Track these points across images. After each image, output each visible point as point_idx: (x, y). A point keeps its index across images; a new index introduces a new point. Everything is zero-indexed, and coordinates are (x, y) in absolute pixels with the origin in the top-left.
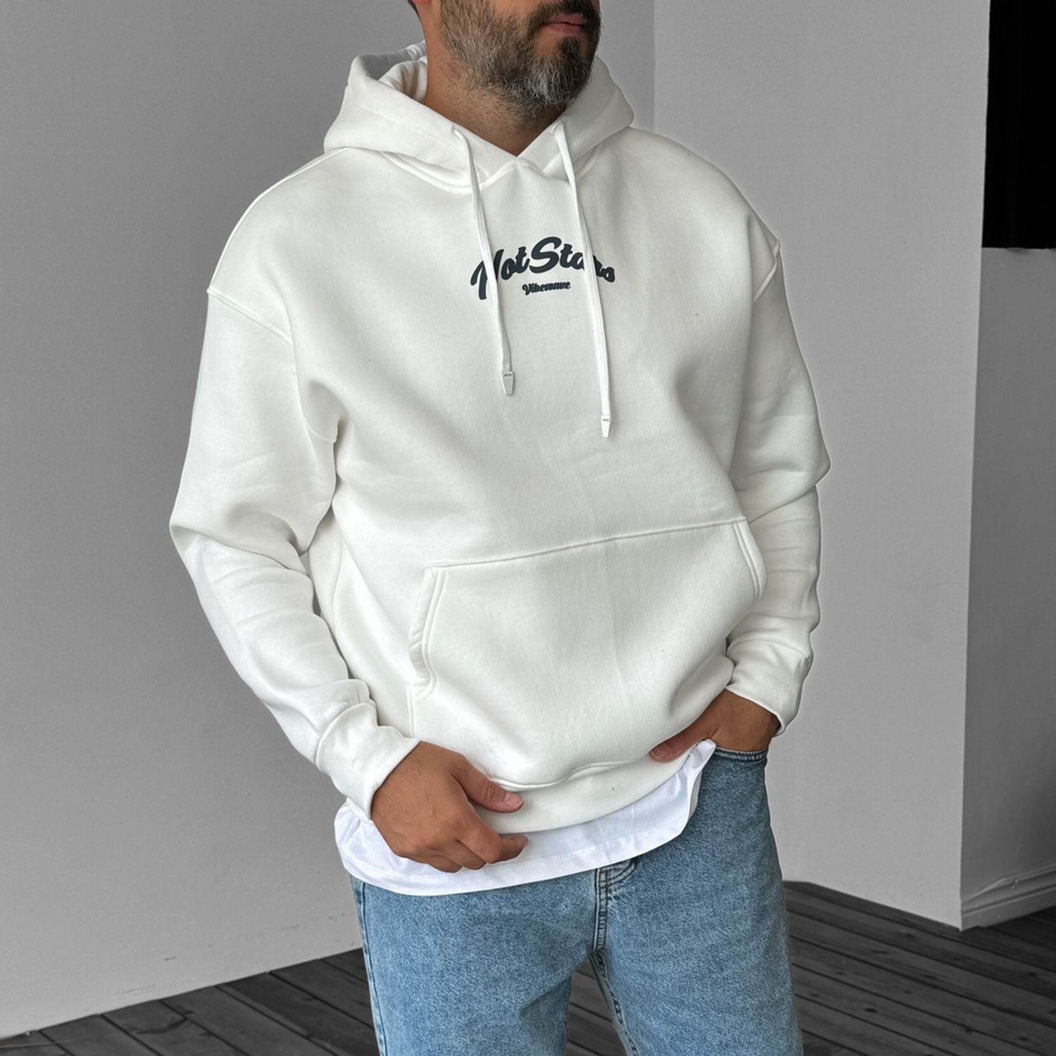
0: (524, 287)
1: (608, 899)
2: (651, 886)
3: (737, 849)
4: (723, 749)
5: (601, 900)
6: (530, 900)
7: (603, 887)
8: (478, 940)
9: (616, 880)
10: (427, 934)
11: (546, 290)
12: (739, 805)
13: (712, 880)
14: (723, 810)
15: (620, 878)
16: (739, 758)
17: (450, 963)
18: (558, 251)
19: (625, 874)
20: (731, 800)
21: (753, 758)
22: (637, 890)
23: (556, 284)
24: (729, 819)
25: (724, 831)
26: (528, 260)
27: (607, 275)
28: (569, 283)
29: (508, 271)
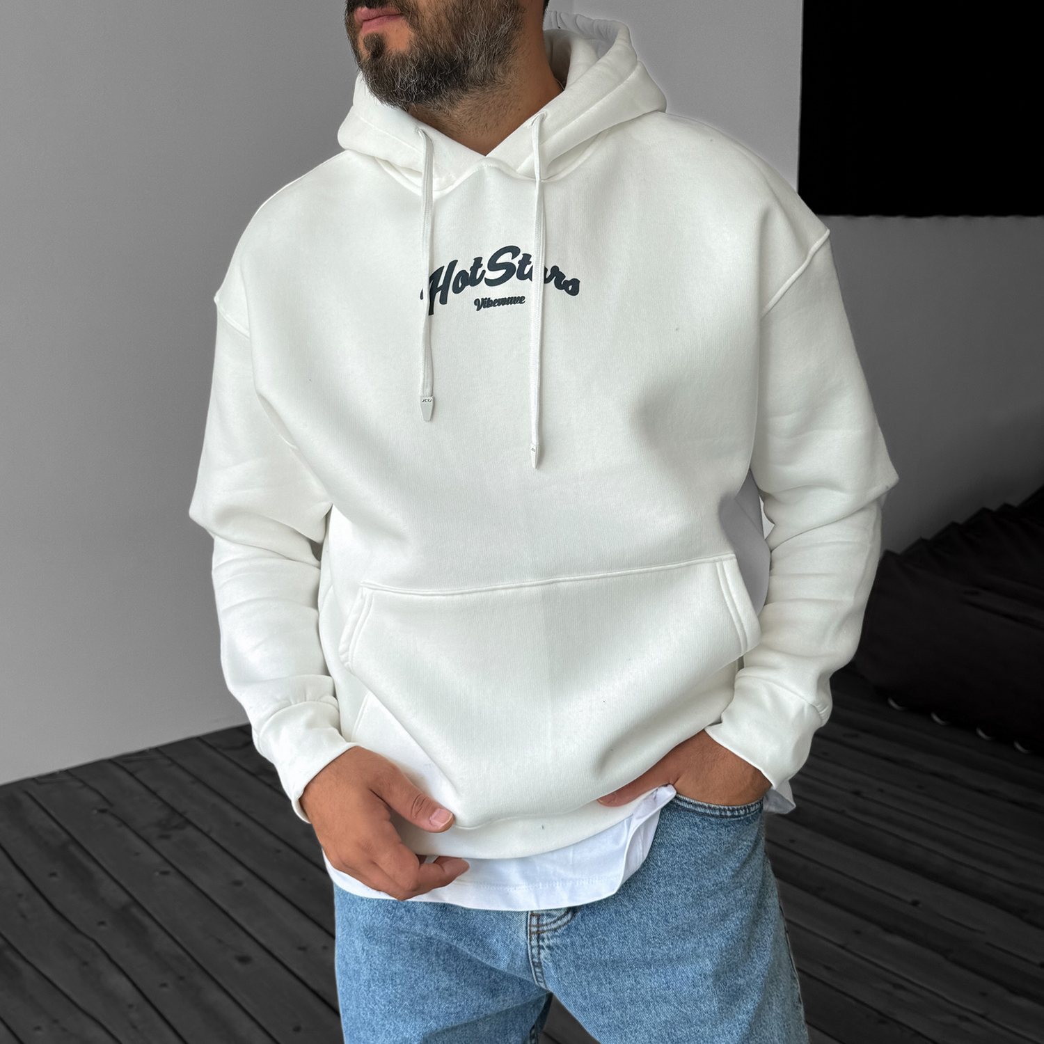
0: (477, 302)
1: (540, 947)
2: (590, 943)
4: (687, 799)
5: (532, 948)
7: (534, 933)
9: (549, 927)
11: (499, 305)
12: (705, 866)
14: (681, 869)
15: (554, 926)
16: (708, 811)
18: (516, 262)
19: (559, 923)
20: (693, 859)
21: (729, 814)
22: (573, 944)
23: (509, 298)
24: (689, 881)
25: (679, 894)
26: (484, 272)
27: (570, 288)
28: (523, 298)
29: (460, 284)
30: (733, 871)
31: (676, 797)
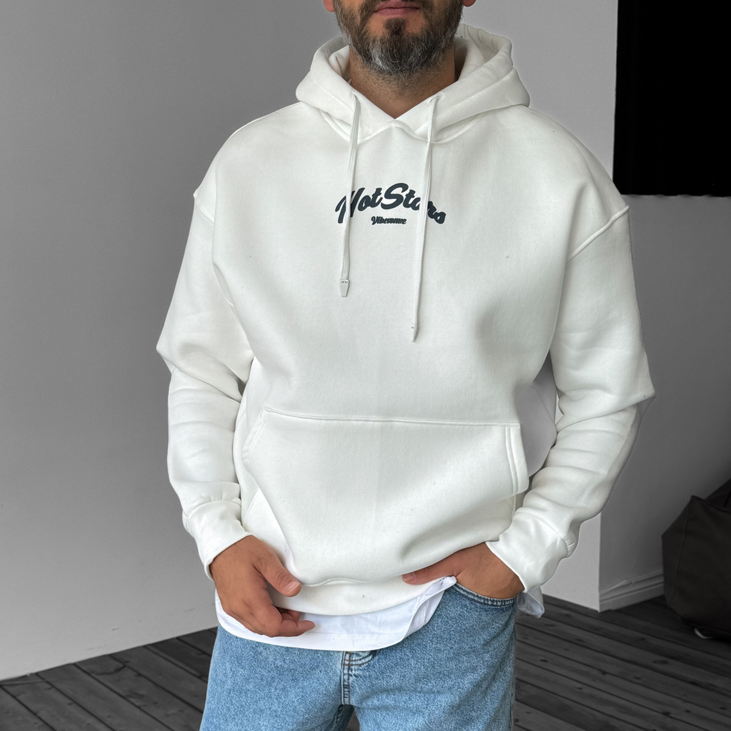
0: (373, 218)
1: (349, 675)
2: (381, 677)
3: (455, 667)
4: (464, 588)
5: (344, 674)
6: (296, 660)
7: (346, 665)
8: (257, 677)
9: (356, 663)
10: (228, 661)
11: (388, 223)
12: (466, 634)
13: (429, 684)
14: (450, 634)
15: (360, 662)
16: (476, 599)
17: (236, 686)
18: (404, 195)
19: (363, 661)
20: (459, 628)
21: (490, 603)
22: (370, 676)
23: (396, 219)
24: (453, 642)
25: (445, 650)
26: (381, 199)
27: (439, 218)
28: (405, 220)
29: (364, 205)
30: (485, 641)
31: (455, 585)
